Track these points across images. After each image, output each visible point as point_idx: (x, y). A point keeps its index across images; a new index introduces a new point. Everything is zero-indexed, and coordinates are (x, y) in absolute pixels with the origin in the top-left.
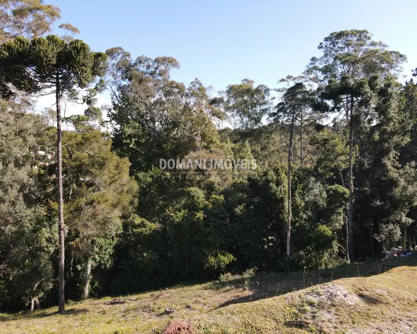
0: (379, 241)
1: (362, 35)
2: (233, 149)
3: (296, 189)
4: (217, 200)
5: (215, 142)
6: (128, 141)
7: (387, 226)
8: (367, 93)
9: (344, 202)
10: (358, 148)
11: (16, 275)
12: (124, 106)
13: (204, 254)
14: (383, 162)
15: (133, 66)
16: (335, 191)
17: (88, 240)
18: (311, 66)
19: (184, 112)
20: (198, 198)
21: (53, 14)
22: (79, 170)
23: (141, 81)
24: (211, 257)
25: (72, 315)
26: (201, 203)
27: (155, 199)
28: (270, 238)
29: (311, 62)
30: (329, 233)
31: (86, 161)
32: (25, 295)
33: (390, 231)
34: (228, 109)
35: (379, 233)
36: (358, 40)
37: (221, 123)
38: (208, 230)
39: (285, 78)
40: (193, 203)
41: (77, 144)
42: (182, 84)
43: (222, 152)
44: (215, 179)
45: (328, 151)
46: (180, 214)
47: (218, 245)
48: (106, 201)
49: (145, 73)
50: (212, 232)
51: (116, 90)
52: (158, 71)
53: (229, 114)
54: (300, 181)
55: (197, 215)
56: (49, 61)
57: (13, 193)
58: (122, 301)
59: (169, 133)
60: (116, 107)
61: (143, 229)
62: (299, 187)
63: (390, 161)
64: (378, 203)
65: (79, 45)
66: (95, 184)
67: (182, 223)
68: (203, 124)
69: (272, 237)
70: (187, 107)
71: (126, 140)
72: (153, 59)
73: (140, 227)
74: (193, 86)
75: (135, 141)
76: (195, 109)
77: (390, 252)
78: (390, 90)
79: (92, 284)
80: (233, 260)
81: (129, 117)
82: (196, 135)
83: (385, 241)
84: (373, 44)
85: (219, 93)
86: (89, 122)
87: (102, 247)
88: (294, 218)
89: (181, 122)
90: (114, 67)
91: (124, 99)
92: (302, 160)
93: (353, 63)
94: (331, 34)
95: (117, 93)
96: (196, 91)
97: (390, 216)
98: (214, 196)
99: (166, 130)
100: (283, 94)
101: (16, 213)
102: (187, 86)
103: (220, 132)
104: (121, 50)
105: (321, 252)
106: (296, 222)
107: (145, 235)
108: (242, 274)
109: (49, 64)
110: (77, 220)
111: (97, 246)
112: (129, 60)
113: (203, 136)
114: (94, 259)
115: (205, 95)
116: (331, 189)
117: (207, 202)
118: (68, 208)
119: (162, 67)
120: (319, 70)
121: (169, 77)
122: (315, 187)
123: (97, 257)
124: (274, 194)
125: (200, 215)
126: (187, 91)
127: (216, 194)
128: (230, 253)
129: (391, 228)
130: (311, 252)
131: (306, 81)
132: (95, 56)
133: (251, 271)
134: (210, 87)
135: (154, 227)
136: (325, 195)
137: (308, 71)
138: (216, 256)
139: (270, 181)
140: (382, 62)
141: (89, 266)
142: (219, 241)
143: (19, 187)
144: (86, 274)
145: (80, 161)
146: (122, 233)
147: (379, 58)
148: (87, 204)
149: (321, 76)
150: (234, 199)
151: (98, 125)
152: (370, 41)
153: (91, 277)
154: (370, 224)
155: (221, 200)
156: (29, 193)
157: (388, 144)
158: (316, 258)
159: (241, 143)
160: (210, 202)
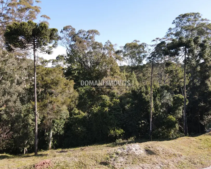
0: (203, 124)
1: (196, 15)
2: (126, 76)
3: (156, 96)
4: (116, 101)
5: (117, 72)
6: (74, 72)
7: (207, 117)
8: (192, 46)
9: (182, 103)
10: (190, 75)
11: (16, 136)
12: (72, 55)
13: (109, 129)
14: (206, 83)
15: (77, 35)
16: (178, 98)
17: (50, 120)
18: (169, 33)
19: (102, 57)
20: (107, 101)
21: (36, 10)
22: (46, 86)
23: (80, 42)
24: (111, 130)
25: (40, 157)
26: (108, 103)
27: (86, 101)
28: (142, 121)
29: (169, 31)
30: (174, 119)
31: (49, 82)
32: (21, 146)
33: (209, 119)
34: (125, 55)
35: (203, 120)
36: (194, 18)
37: (122, 63)
38: (111, 117)
39: (155, 39)
40: (104, 103)
41: (46, 74)
42: (101, 43)
43: (120, 77)
44: (116, 91)
45: (174, 76)
46: (97, 108)
47: (115, 124)
48: (58, 101)
49: (83, 38)
50: (113, 118)
51: (68, 46)
52: (89, 37)
53: (126, 58)
54: (158, 92)
55: (105, 109)
56: (29, 33)
57: (15, 97)
58: (66, 151)
59: (95, 68)
60: (68, 55)
61: (79, 116)
62: (158, 95)
63: (210, 82)
64: (202, 104)
65: (43, 25)
66: (53, 93)
67: (98, 113)
68: (111, 63)
69: (144, 121)
70: (103, 55)
71: (73, 71)
72: (87, 31)
73: (77, 115)
74: (107, 44)
75: (77, 72)
76: (107, 55)
77: (208, 130)
78: (206, 44)
79: (53, 142)
80: (123, 132)
81: (75, 60)
82: (108, 69)
83: (206, 124)
84: (202, 20)
85: (120, 47)
86: (58, 63)
87: (58, 124)
88: (155, 112)
89: (100, 62)
90: (67, 35)
91: (72, 51)
92: (164, 81)
93: (192, 30)
94: (180, 16)
95: (69, 48)
96: (108, 46)
97: (209, 111)
98: (114, 100)
99: (93, 66)
100: (154, 47)
101: (16, 107)
102: (104, 44)
103: (120, 67)
104: (71, 27)
105: (169, 129)
106: (156, 113)
107: (79, 118)
108: (128, 140)
109: (29, 35)
110: (44, 110)
111: (56, 124)
112: (75, 32)
113: (111, 69)
114: (54, 130)
115: (112, 48)
116: (176, 97)
117: (111, 103)
118: (40, 105)
119: (91, 35)
120: (173, 34)
121: (94, 40)
122: (167, 95)
123: (56, 129)
124: (144, 99)
125: (107, 109)
126: (104, 47)
127: (115, 99)
128: (122, 129)
129: (209, 118)
130: (164, 130)
131: (166, 41)
132: (52, 30)
133: (132, 138)
134: (116, 44)
135: (84, 115)
136: (172, 99)
137: (167, 35)
138: (114, 130)
139: (142, 92)
140: (207, 29)
141: (51, 133)
142: (116, 122)
143: (17, 94)
144: (50, 137)
145: (47, 82)
146: (69, 118)
147: (206, 27)
148: (49, 103)
149: (174, 38)
150: (125, 101)
151: (63, 64)
152: (201, 18)
153: (52, 139)
154: (198, 115)
155: (118, 102)
156: (22, 97)
157: (209, 73)
158: (167, 133)
159: (131, 73)
160: (112, 103)
